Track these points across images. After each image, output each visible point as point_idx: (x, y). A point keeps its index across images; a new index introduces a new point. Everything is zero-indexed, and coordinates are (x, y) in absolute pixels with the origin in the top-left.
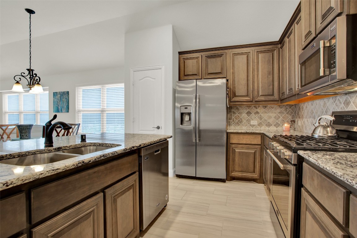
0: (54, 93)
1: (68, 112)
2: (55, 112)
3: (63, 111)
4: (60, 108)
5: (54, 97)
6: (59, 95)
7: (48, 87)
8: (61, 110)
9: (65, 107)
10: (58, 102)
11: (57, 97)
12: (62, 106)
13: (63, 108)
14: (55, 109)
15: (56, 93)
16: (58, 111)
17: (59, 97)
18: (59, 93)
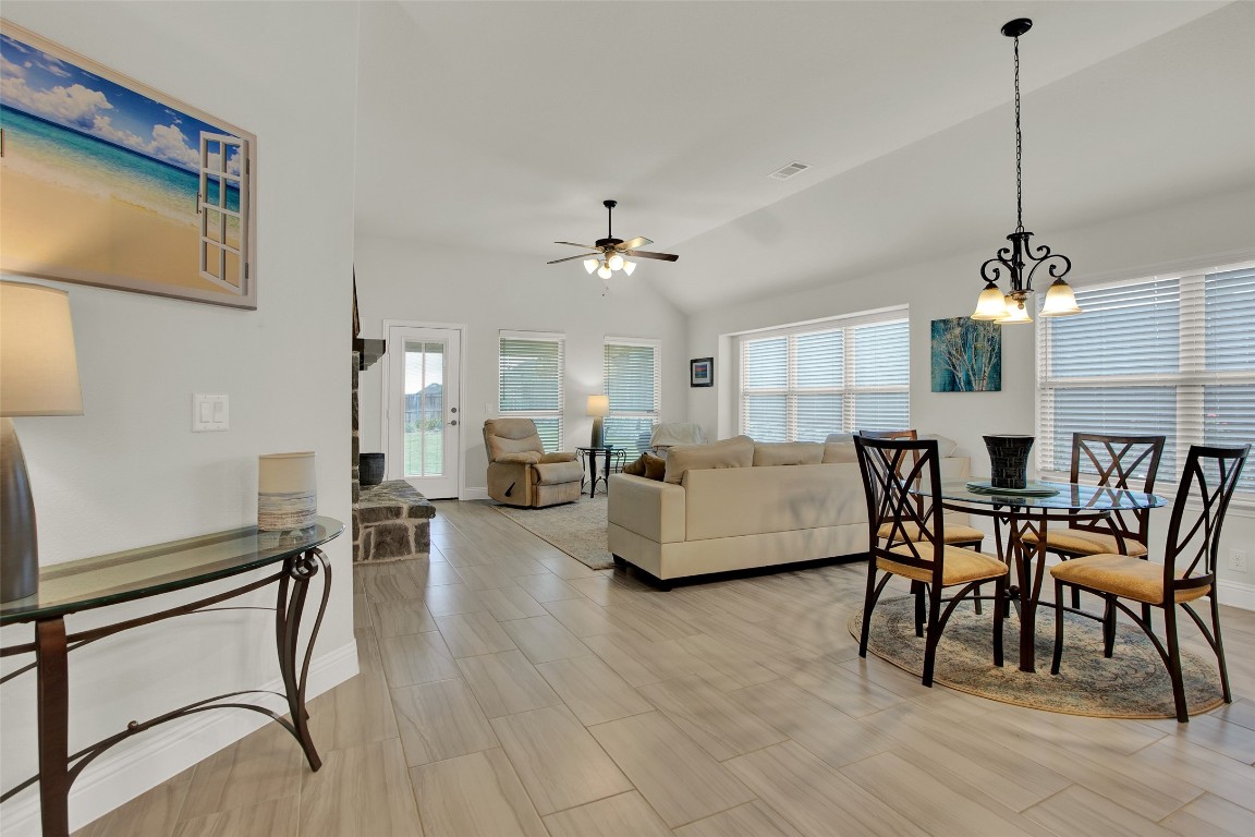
0: (933, 322)
1: (998, 388)
2: (938, 388)
3: (976, 387)
4: (961, 375)
5: (933, 337)
6: (957, 331)
7: (907, 306)
8: (969, 383)
9: (988, 370)
10: (954, 353)
11: (948, 336)
12: (973, 369)
13: (974, 374)
14: (939, 380)
15: (942, 324)
16: (952, 385)
17: (956, 337)
18: (955, 322)
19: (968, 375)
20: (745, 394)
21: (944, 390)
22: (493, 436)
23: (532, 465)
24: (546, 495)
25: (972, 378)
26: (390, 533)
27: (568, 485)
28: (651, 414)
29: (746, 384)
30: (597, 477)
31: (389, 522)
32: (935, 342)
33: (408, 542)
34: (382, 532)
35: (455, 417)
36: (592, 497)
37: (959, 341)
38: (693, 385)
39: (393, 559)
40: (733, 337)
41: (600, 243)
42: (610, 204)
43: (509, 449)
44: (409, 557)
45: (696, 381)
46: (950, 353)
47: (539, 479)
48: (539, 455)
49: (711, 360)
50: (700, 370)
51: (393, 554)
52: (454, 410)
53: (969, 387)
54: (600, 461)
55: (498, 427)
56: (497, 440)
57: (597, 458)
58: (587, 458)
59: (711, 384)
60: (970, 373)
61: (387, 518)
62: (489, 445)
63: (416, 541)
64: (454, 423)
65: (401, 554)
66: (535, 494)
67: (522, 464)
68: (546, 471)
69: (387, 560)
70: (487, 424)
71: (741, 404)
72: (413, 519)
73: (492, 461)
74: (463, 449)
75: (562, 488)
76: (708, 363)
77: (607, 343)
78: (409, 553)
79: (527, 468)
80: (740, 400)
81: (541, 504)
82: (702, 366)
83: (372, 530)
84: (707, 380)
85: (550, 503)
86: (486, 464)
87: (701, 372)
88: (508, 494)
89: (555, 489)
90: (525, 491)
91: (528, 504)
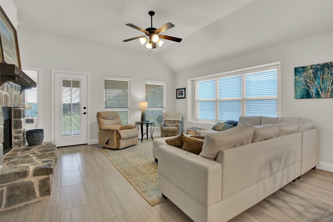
2: (299, 97)
3: (323, 96)
4: (313, 91)
5: (296, 75)
6: (311, 71)
7: (279, 63)
8: (318, 94)
9: (331, 88)
10: (309, 81)
11: (305, 74)
12: (321, 88)
13: (322, 90)
14: (299, 93)
15: (301, 69)
16: (307, 95)
17: (309, 74)
18: (309, 67)
19: (317, 91)
20: (198, 101)
21: (303, 98)
22: (101, 119)
23: (117, 132)
24: (123, 144)
25: (320, 92)
26: (19, 188)
27: (132, 138)
28: (162, 108)
29: (198, 97)
30: (144, 133)
31: (19, 181)
32: (297, 77)
33: (34, 191)
34: (11, 189)
35: (85, 111)
36: (142, 141)
37: (312, 76)
38: (177, 98)
39: (22, 205)
40: (192, 80)
41: (147, 30)
42: (152, 13)
43: (108, 124)
44: (35, 200)
45: (178, 97)
46: (306, 81)
47: (120, 137)
48: (120, 126)
49: (185, 89)
50: (180, 93)
51: (21, 201)
52: (85, 108)
53: (318, 96)
54: (145, 127)
55: (103, 115)
56: (102, 120)
57: (144, 126)
58: (140, 126)
59: (185, 97)
60: (319, 90)
61: (16, 180)
62: (99, 123)
63: (40, 190)
64: (85, 113)
65: (29, 200)
66: (118, 144)
67: (113, 131)
68: (124, 133)
69: (17, 206)
70: (98, 114)
71: (196, 105)
72: (37, 177)
73: (100, 129)
74: (89, 123)
75: (130, 140)
76: (184, 90)
77: (146, 83)
78: (35, 197)
79: (115, 133)
80: (196, 104)
81: (121, 148)
82: (181, 91)
83: (5, 189)
84: (183, 96)
85: (125, 147)
86: (98, 130)
87: (181, 93)
88: (107, 143)
89: (127, 141)
90: (114, 143)
91: (115, 148)
